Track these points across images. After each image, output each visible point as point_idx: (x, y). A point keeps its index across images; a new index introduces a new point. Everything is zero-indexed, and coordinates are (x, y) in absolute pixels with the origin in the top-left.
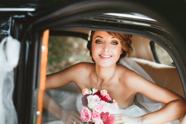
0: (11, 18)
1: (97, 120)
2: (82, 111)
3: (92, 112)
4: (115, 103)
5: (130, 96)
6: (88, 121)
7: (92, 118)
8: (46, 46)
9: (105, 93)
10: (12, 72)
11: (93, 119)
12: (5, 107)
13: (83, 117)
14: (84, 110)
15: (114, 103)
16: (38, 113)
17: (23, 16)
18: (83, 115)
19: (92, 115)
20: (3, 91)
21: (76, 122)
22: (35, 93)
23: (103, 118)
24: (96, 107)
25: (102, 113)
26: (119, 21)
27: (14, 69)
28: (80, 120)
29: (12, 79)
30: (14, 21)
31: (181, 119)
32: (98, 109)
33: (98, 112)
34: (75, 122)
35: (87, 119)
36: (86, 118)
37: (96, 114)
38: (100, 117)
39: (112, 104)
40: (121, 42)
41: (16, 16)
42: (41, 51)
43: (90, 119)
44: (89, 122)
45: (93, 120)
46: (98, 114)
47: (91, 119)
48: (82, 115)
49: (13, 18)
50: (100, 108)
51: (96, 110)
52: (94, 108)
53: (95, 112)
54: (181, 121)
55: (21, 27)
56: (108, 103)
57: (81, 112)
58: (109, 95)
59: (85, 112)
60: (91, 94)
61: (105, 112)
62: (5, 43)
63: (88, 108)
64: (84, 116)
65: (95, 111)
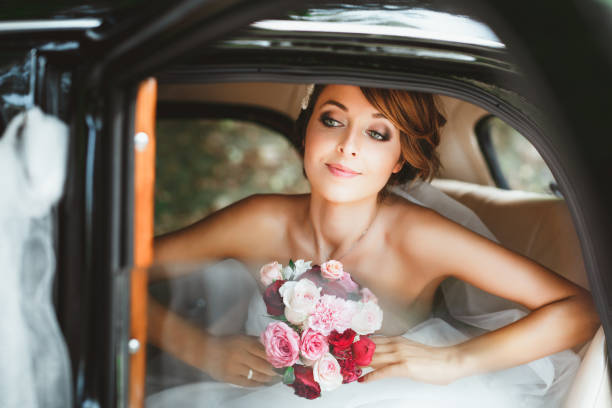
0: (33, 52)
1: (319, 356)
2: (269, 335)
3: (300, 335)
4: (368, 297)
5: (423, 292)
6: (292, 364)
7: (304, 353)
8: (148, 134)
9: (335, 271)
10: (45, 219)
11: (307, 356)
12: (31, 327)
13: (274, 352)
14: (276, 331)
15: (365, 299)
16: (134, 344)
17: (73, 45)
18: (273, 347)
19: (301, 343)
20: (23, 278)
21: (253, 371)
22: (119, 281)
23: (336, 350)
24: (311, 319)
25: (332, 332)
26: (373, 48)
27: (53, 210)
28: (266, 363)
29: (47, 241)
30: (42, 62)
31: (581, 352)
32: (320, 321)
33: (319, 334)
34: (251, 372)
35: (287, 359)
36: (283, 354)
37: (313, 340)
38: (326, 348)
39: (360, 303)
40: (401, 132)
41: (50, 47)
42: (134, 150)
43: (295, 356)
44: (295, 366)
45: (306, 360)
46: (320, 337)
47: (300, 356)
48: (269, 346)
49: (39, 54)
50: (325, 318)
51: (314, 328)
52: (307, 320)
53: (311, 334)
54: (582, 358)
55: (66, 80)
56: (346, 300)
57: (265, 338)
58: (349, 275)
59: (278, 338)
60: (291, 279)
61: (341, 331)
62: (21, 130)
63: (288, 323)
64: (277, 349)
65: (310, 330)
